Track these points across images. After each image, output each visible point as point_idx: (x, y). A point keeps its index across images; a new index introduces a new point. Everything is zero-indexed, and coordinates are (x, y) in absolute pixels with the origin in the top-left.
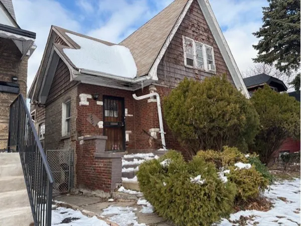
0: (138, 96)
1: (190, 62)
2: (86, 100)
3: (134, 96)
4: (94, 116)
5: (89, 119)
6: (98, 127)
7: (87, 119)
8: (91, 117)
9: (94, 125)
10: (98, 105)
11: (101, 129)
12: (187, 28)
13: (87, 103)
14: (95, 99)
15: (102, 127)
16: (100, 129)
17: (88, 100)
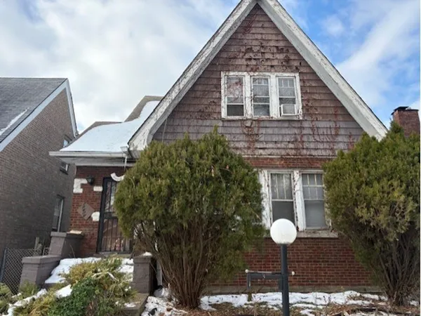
0: (118, 175)
1: (236, 109)
2: (80, 187)
3: (113, 176)
4: (87, 206)
5: (80, 211)
6: (92, 219)
7: (78, 211)
8: (84, 207)
9: (86, 218)
10: (96, 192)
11: (97, 222)
12: (235, 58)
13: (81, 191)
14: (92, 183)
15: (98, 220)
16: (94, 222)
17: (83, 186)
